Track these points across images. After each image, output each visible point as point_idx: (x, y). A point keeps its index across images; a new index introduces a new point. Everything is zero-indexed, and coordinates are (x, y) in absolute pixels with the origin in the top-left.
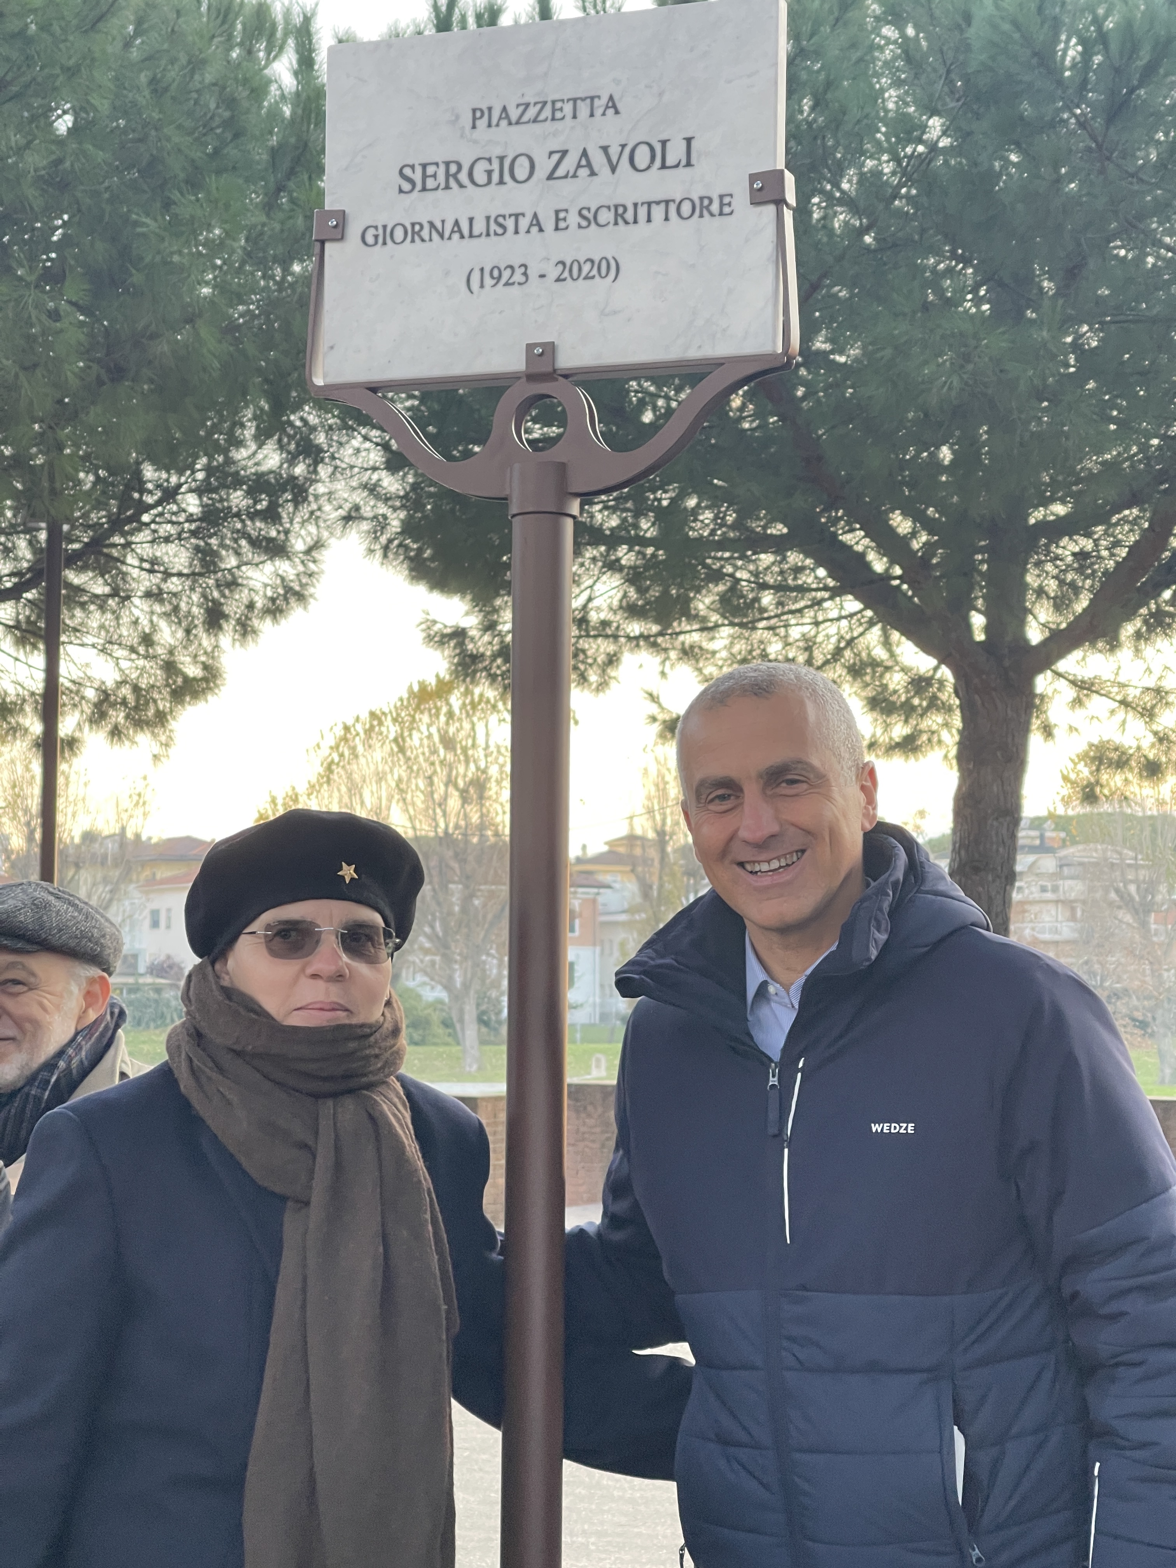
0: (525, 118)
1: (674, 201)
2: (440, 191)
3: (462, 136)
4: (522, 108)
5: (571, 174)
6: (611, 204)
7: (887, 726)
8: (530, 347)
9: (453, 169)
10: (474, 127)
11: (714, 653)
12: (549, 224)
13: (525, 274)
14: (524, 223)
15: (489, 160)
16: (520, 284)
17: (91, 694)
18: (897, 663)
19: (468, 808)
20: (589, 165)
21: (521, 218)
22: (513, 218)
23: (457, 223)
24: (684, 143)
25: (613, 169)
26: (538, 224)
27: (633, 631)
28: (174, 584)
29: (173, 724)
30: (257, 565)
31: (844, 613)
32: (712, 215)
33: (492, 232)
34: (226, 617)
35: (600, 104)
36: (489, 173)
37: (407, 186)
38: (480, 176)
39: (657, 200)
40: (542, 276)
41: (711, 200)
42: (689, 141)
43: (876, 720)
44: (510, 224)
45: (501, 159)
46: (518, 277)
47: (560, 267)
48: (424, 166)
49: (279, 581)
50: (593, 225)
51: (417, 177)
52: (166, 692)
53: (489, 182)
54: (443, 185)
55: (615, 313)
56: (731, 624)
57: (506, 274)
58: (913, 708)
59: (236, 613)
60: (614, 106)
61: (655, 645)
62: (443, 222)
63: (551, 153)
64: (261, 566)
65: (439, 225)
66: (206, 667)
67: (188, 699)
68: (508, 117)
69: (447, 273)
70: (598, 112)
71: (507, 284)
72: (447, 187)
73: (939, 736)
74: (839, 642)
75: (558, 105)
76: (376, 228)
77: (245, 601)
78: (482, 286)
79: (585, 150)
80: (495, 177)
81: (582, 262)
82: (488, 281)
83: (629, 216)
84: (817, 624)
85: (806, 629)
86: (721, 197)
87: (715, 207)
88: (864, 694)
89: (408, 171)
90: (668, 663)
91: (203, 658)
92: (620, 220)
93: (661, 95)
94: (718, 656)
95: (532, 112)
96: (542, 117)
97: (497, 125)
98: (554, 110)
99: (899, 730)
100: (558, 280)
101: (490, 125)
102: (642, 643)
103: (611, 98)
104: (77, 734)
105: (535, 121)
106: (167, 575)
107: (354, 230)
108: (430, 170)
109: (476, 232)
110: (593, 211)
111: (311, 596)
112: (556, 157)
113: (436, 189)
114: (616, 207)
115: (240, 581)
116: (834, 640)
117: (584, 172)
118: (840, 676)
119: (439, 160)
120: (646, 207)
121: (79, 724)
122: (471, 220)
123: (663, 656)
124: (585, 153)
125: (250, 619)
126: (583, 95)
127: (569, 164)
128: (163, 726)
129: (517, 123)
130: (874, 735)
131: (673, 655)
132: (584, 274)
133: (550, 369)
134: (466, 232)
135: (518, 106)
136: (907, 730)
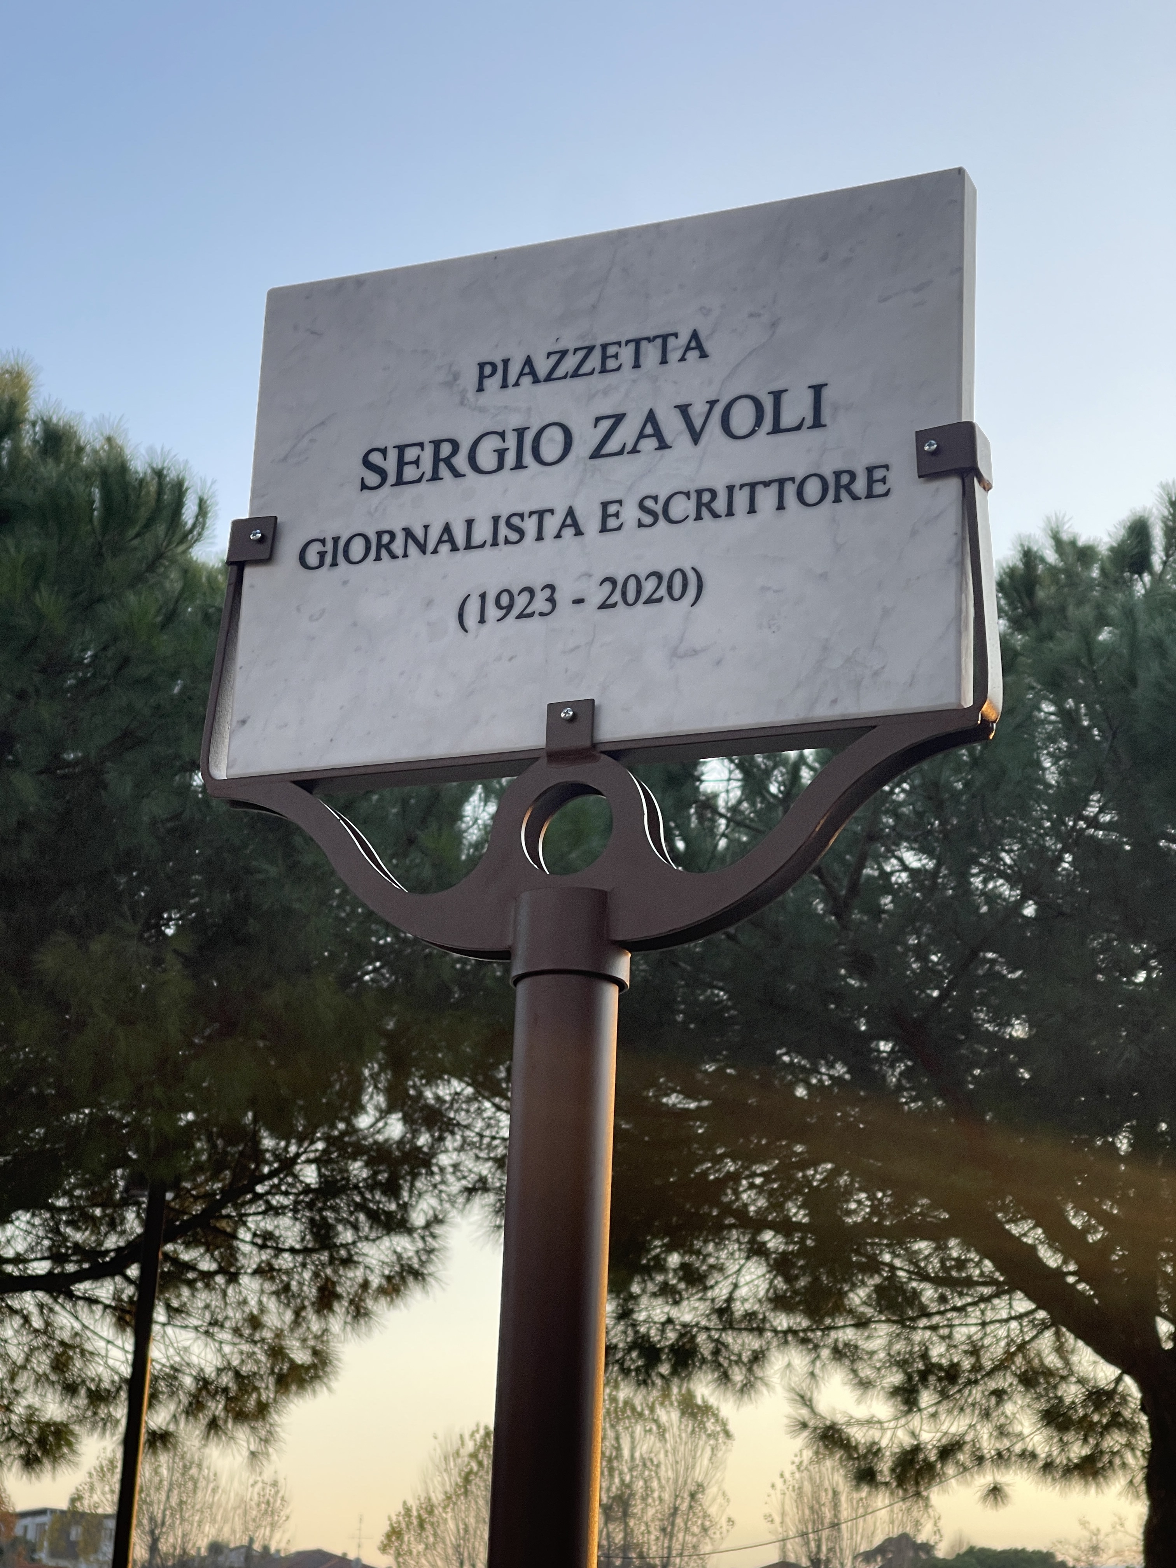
0: (559, 372)
1: (793, 479)
2: (423, 485)
3: (462, 403)
4: (554, 359)
5: (629, 448)
6: (692, 487)
7: (1064, 1445)
8: (554, 709)
9: (446, 450)
10: (480, 389)
11: (872, 1353)
12: (590, 522)
13: (551, 600)
14: (552, 524)
15: (502, 435)
16: (542, 614)
17: (188, 1381)
18: (1072, 1373)
19: (611, 1527)
20: (658, 433)
21: (547, 517)
22: (535, 517)
23: (447, 529)
24: (809, 395)
25: (696, 437)
26: (575, 524)
27: (780, 1324)
28: (286, 1261)
29: (274, 1417)
30: (374, 1240)
31: (1013, 1314)
32: (855, 498)
33: (501, 539)
34: (339, 1297)
35: (676, 346)
36: (501, 454)
37: (373, 479)
38: (487, 459)
39: (767, 478)
40: (579, 601)
41: (853, 476)
42: (817, 390)
43: (1052, 1438)
44: (530, 526)
45: (520, 433)
46: (540, 604)
47: (608, 586)
48: (401, 449)
49: (394, 1258)
50: (662, 522)
51: (390, 465)
52: (271, 1380)
53: (501, 466)
54: (428, 475)
55: (695, 652)
56: (888, 1321)
57: (521, 601)
58: (1092, 1426)
59: (349, 1293)
60: (700, 347)
61: (805, 1341)
62: (426, 527)
63: (598, 420)
64: (377, 1242)
65: (419, 533)
66: (315, 1353)
67: (294, 1388)
68: (533, 373)
69: (429, 603)
70: (674, 356)
71: (521, 616)
72: (435, 477)
73: (1122, 1457)
74: (1008, 1345)
75: (611, 351)
76: (323, 542)
77: (360, 1280)
78: (482, 621)
79: (651, 412)
80: (510, 458)
81: (642, 578)
82: (492, 612)
83: (720, 505)
84: (984, 1324)
85: (973, 1329)
86: (870, 470)
87: (860, 486)
88: (1037, 1406)
89: (376, 458)
90: (818, 1364)
91: (311, 1343)
92: (705, 512)
93: (774, 325)
94: (876, 1357)
95: (569, 364)
96: (586, 368)
97: (517, 384)
98: (604, 358)
99: (1078, 1450)
100: (603, 606)
101: (504, 385)
102: (790, 1338)
103: (695, 335)
104: (172, 1428)
105: (575, 374)
106: (279, 1251)
107: (289, 548)
108: (411, 454)
109: (477, 539)
110: (662, 500)
111: (430, 1274)
112: (606, 425)
113: (419, 480)
114: (699, 493)
115: (355, 1258)
116: (1003, 1343)
117: (649, 444)
118: (1011, 1385)
119: (425, 438)
120: (746, 490)
121: (174, 1416)
122: (470, 523)
123: (813, 1355)
124: (651, 417)
125: (364, 1301)
126: (651, 334)
127: (626, 434)
128: (264, 1419)
129: (549, 378)
130: (1049, 1456)
131: (825, 1353)
132: (645, 596)
133: (587, 743)
134: (460, 540)
135: (549, 354)
136: (1086, 1451)
